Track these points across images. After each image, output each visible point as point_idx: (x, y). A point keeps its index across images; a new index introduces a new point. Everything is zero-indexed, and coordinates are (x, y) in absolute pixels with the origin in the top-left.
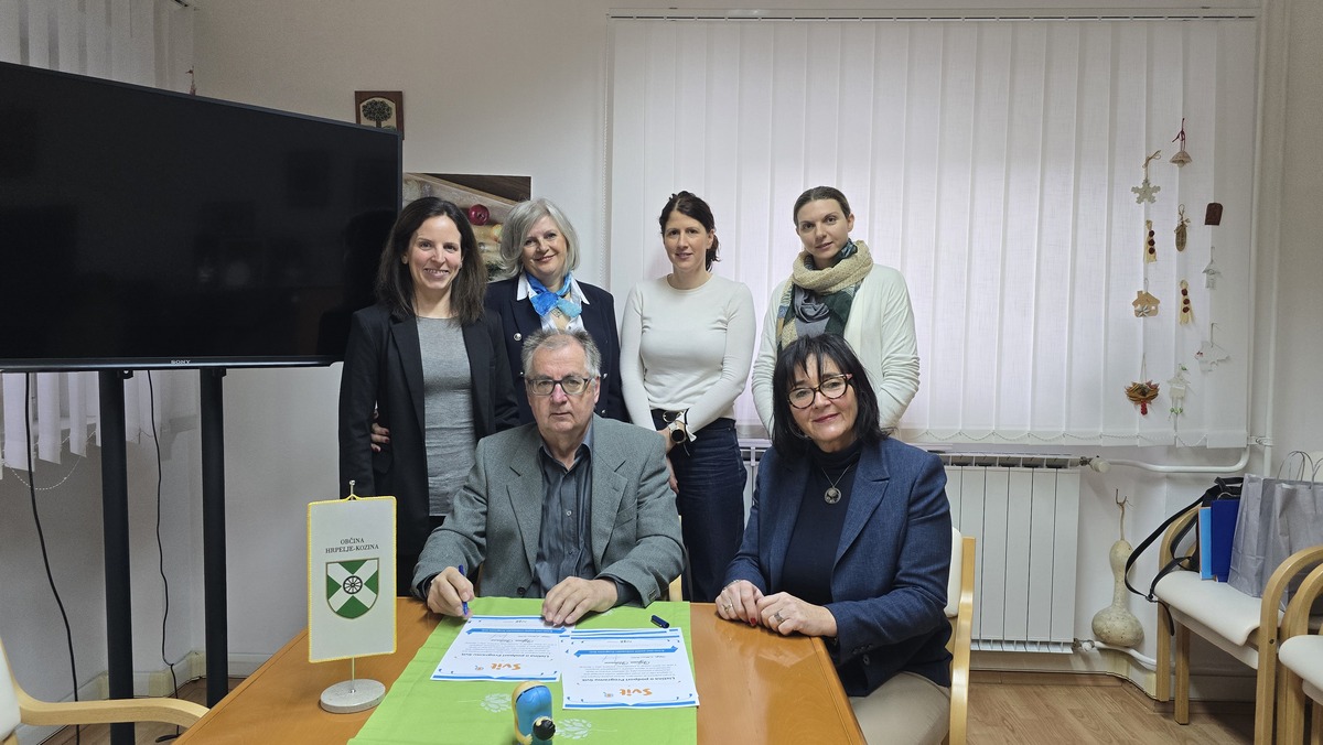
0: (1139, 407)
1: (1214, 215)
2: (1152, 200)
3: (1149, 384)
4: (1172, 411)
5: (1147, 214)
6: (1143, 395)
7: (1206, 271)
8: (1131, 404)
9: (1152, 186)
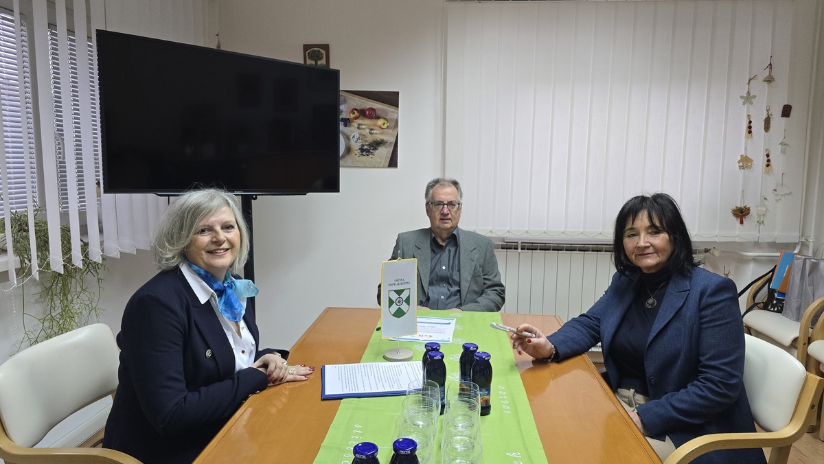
0: (739, 220)
1: (787, 111)
2: (751, 103)
3: (745, 207)
4: (758, 222)
5: (748, 111)
6: (741, 213)
7: (781, 144)
8: (734, 218)
9: (751, 95)
